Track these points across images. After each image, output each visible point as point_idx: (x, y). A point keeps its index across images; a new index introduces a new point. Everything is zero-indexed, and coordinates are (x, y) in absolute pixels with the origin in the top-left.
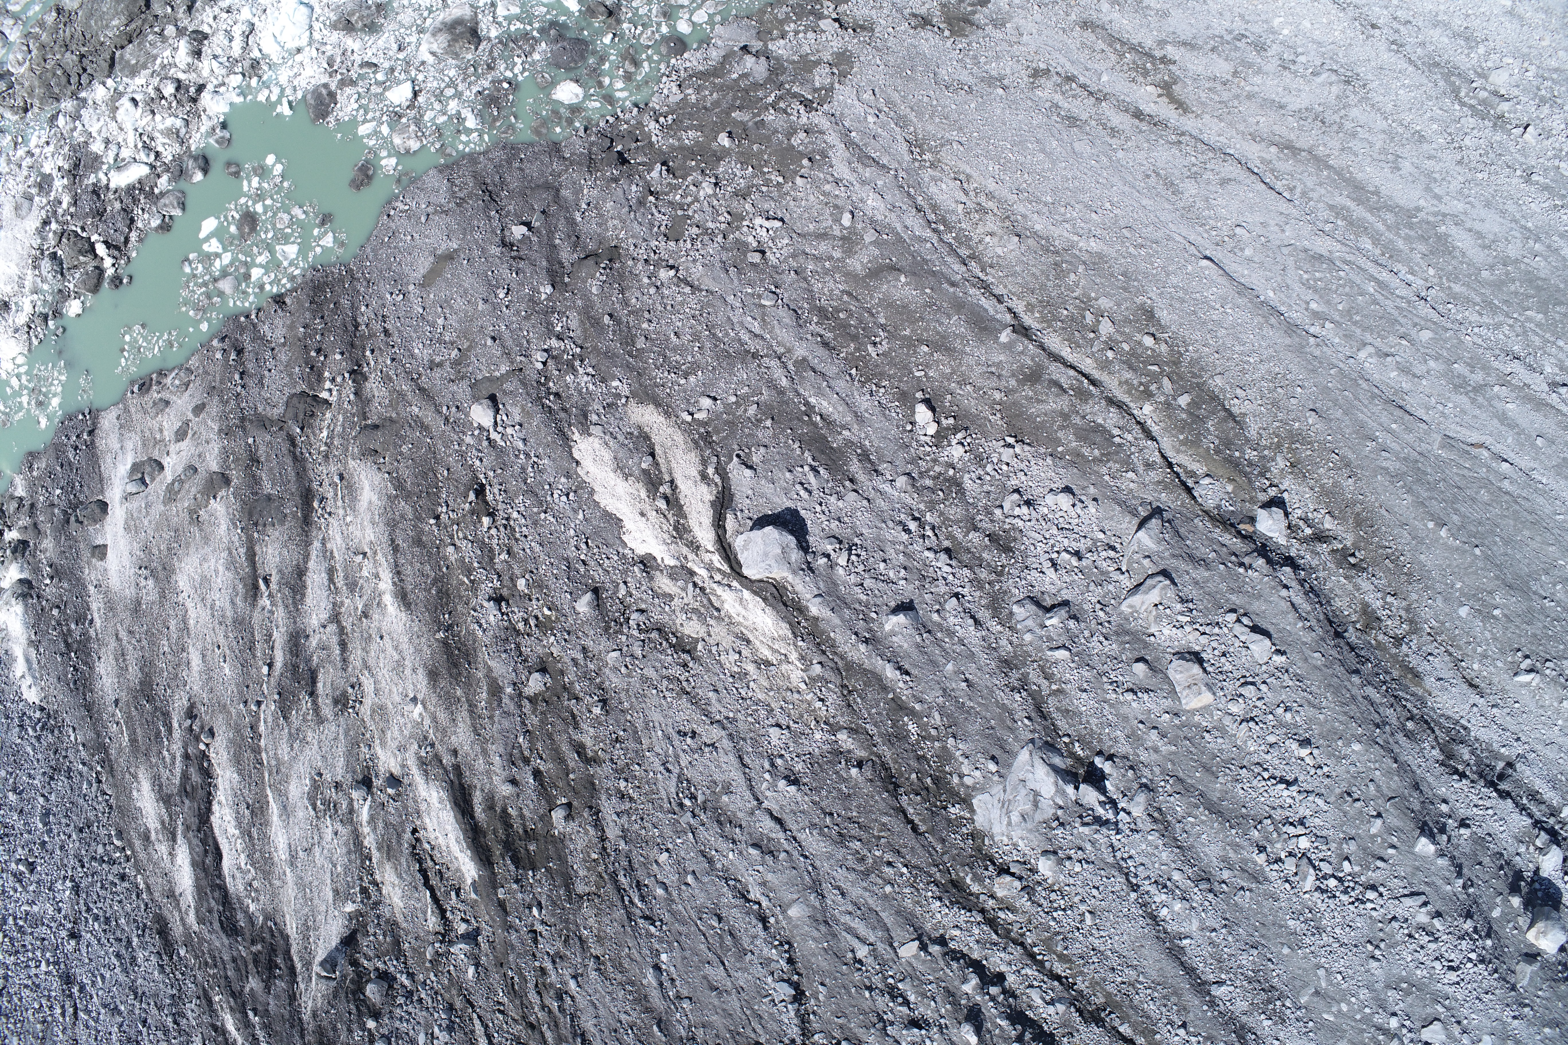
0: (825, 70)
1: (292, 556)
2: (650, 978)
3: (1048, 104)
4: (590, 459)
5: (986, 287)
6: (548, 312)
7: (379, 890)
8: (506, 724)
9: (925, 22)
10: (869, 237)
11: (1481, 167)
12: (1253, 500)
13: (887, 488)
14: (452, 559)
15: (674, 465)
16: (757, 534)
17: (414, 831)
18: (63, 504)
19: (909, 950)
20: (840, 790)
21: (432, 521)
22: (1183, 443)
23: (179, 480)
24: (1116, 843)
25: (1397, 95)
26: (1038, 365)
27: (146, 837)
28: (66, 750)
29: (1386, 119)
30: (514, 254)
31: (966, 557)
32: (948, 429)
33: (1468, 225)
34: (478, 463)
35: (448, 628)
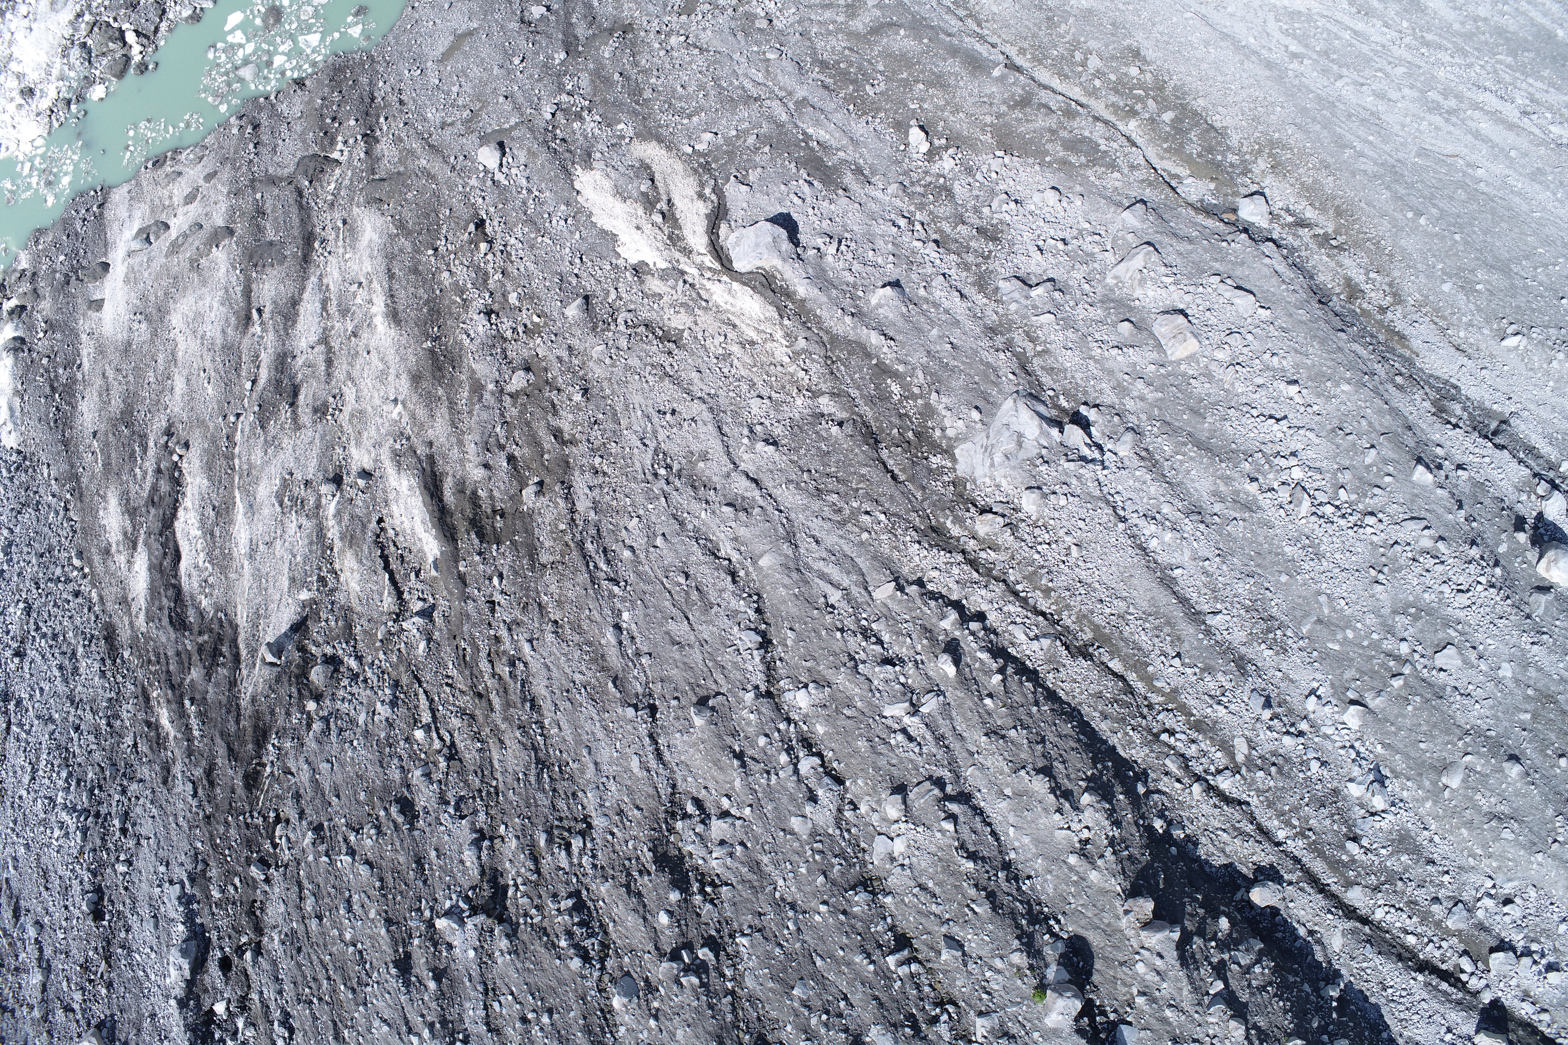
1: (287, 290)
2: (610, 636)
4: (591, 188)
5: (982, 38)
6: (560, 74)
7: (337, 577)
8: (485, 415)
10: (872, 2)
13: (879, 194)
14: (447, 283)
15: (672, 187)
16: (748, 230)
17: (380, 520)
18: (65, 268)
19: (884, 592)
20: (819, 448)
21: (430, 252)
22: (1167, 151)
23: (183, 236)
24: (1102, 479)
26: (1028, 93)
27: (106, 551)
28: (38, 486)
30: (532, 29)
31: (953, 247)
32: (940, 147)
34: (480, 200)
35: (436, 339)
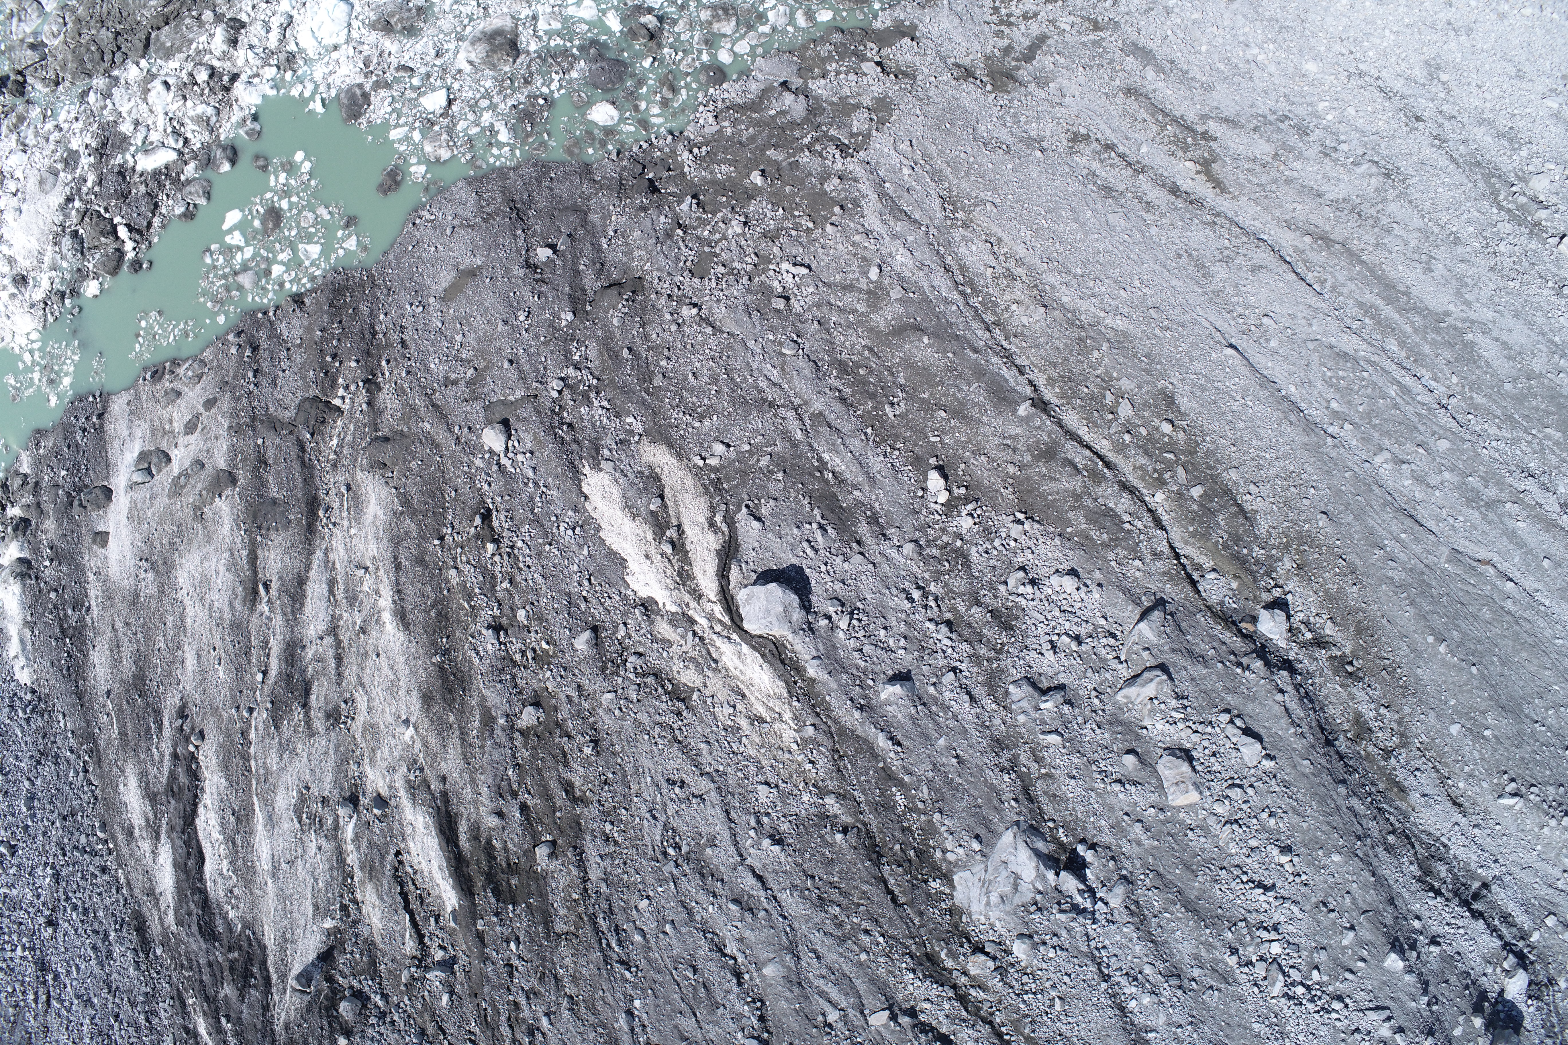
0: (863, 115)
1: (294, 564)
2: (622, 1022)
3: (1084, 173)
4: (599, 495)
5: (1008, 356)
6: (568, 339)
7: (359, 909)
8: (496, 755)
9: (967, 73)
10: (896, 293)
11: (1513, 274)
12: (1256, 600)
13: (893, 553)
14: (454, 582)
15: (682, 509)
16: (759, 589)
17: (398, 853)
18: (68, 486)
19: (879, 1019)
20: (823, 854)
21: (436, 542)
22: (1192, 535)
23: (184, 474)
24: (1091, 932)
25: (1436, 193)
26: (1054, 442)
27: (129, 832)
28: (55, 735)
29: (1423, 217)
30: (537, 276)
31: (966, 632)
32: (959, 498)
33: (1495, 334)
34: (486, 487)
35: (446, 653)
